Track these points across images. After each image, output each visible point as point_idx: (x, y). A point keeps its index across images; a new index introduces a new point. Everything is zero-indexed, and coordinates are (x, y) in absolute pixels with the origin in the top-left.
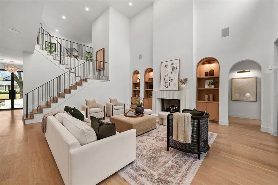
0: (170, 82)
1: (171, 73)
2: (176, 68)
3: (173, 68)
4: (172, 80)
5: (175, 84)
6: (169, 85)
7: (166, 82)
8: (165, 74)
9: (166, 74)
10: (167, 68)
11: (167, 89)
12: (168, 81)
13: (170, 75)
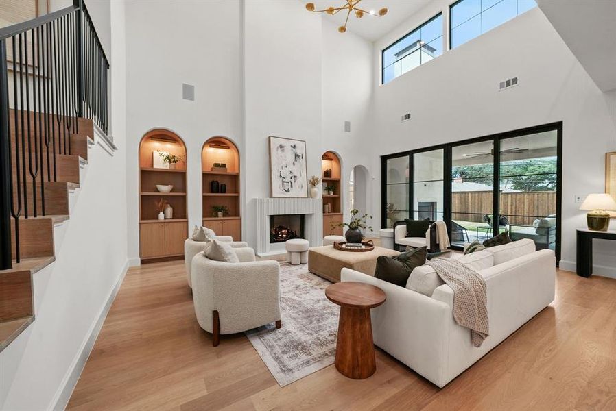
0: (293, 180)
1: (294, 164)
2: (301, 157)
3: (296, 156)
4: (295, 177)
5: (302, 187)
6: (292, 187)
7: (284, 180)
8: (282, 163)
9: (284, 164)
10: (283, 151)
11: (287, 195)
12: (288, 179)
13: (291, 167)
